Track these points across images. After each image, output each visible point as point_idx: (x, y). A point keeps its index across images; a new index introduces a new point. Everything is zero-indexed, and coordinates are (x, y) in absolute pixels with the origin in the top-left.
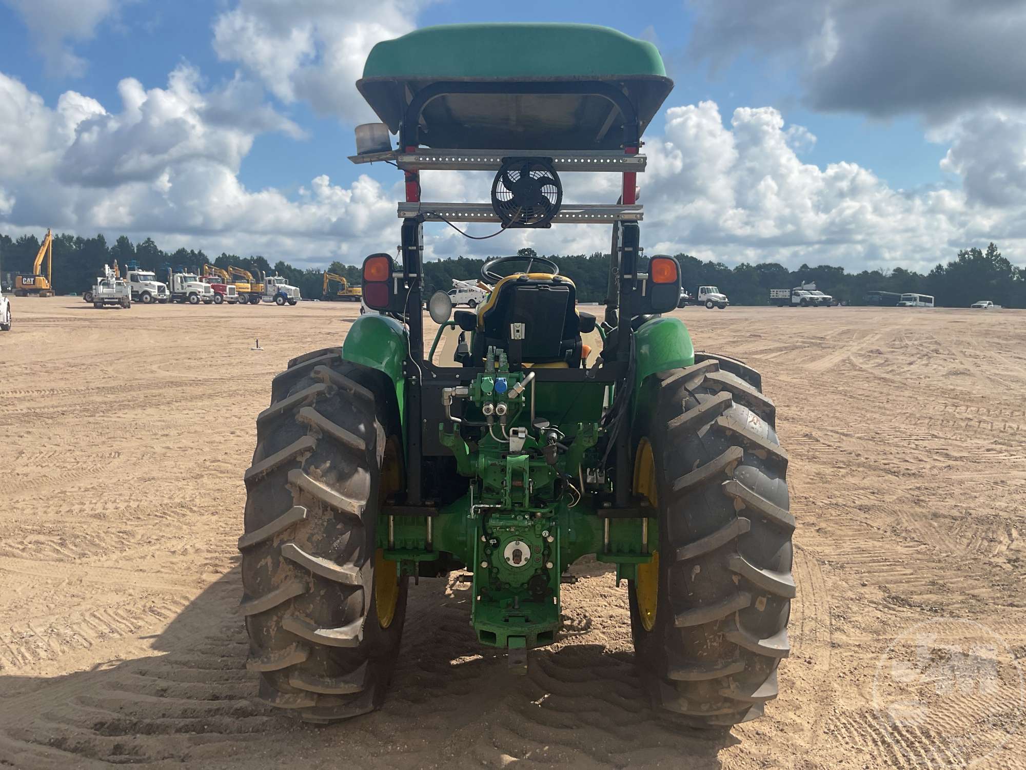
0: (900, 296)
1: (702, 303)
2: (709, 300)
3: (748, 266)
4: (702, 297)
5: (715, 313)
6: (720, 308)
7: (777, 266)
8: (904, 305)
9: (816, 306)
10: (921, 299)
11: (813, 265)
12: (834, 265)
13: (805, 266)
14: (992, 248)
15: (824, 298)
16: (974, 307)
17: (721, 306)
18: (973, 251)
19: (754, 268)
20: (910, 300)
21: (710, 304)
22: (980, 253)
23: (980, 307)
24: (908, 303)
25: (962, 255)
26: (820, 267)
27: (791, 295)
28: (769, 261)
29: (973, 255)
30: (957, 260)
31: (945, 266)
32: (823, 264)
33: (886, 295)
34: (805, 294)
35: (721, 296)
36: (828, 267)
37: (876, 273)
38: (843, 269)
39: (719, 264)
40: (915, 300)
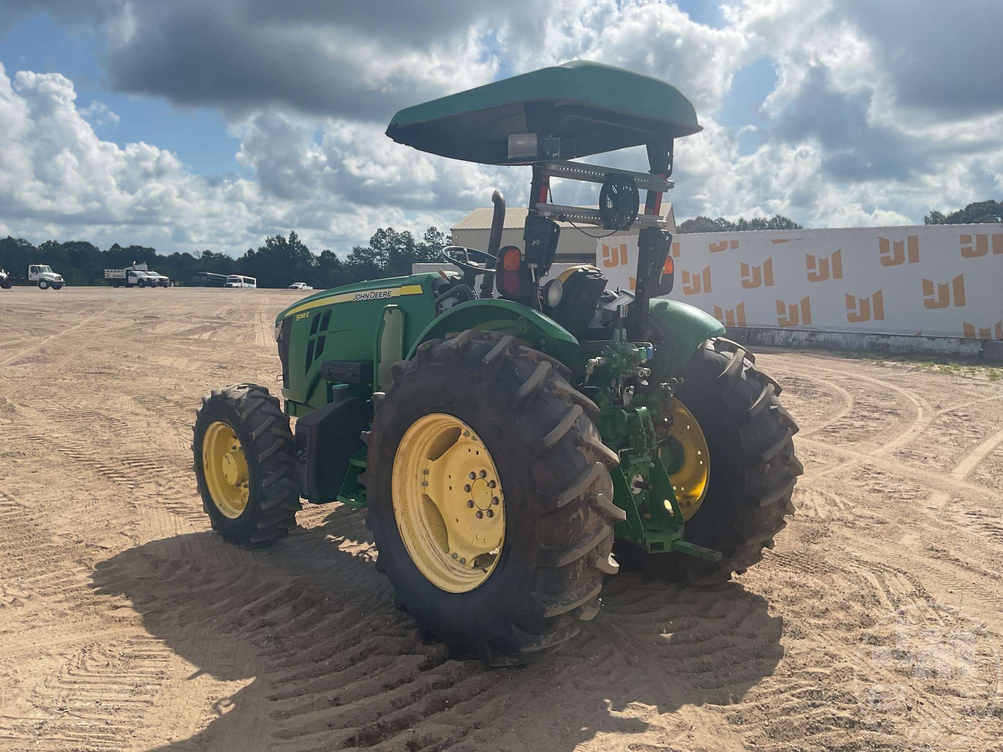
0: (226, 278)
1: (33, 283)
2: (42, 280)
3: (55, 243)
4: (33, 277)
5: (51, 293)
6: (55, 288)
7: (87, 244)
8: (230, 286)
9: (153, 286)
10: (246, 281)
11: (124, 245)
12: (146, 246)
13: (116, 246)
14: (293, 236)
15: (160, 279)
16: (291, 288)
17: (57, 286)
18: (278, 237)
19: (62, 245)
20: (236, 281)
21: (43, 284)
22: (284, 240)
23: (296, 288)
24: (235, 284)
25: (269, 242)
26: (132, 247)
27: (127, 275)
28: (75, 239)
29: (279, 242)
30: (265, 245)
31: (256, 251)
32: (135, 244)
33: (212, 276)
34: (141, 274)
35: (55, 275)
36: (140, 247)
37: (186, 255)
38: (154, 250)
39: (21, 240)
40: (240, 281)
